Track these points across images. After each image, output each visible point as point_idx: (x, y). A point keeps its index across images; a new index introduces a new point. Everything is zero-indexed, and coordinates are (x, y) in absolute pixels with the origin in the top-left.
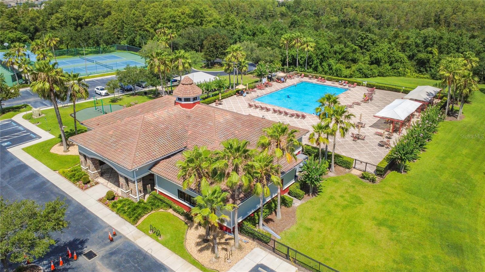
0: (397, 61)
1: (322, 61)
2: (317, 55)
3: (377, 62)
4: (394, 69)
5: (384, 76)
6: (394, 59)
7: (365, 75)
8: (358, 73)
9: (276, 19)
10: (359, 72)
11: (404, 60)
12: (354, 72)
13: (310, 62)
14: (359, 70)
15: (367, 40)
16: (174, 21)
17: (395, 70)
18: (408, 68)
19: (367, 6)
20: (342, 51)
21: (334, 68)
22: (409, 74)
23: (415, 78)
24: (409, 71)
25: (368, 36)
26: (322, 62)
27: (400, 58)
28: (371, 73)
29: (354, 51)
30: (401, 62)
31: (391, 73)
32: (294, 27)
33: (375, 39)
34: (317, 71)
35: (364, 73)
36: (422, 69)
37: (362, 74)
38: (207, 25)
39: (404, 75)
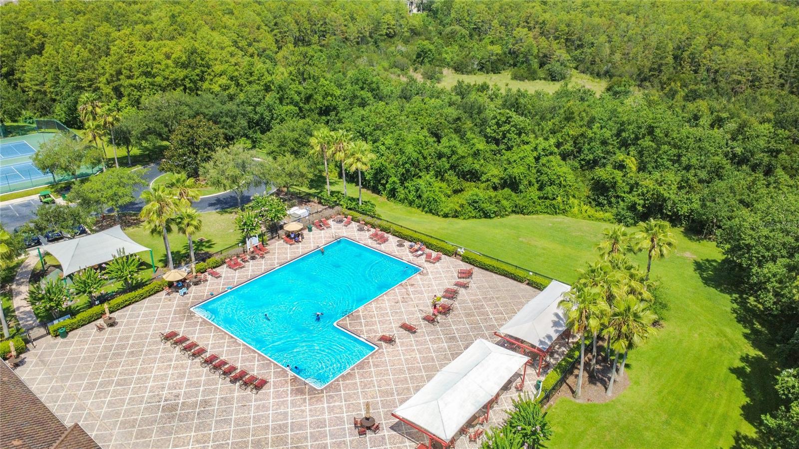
0: (552, 183)
1: (404, 179)
2: (397, 165)
3: (512, 184)
4: (546, 198)
5: (524, 214)
6: (546, 179)
7: (484, 212)
8: (470, 209)
9: (394, 43)
10: (473, 206)
11: (565, 180)
12: (462, 206)
13: (383, 178)
14: (473, 203)
15: (507, 127)
16: (147, 74)
17: (548, 202)
18: (574, 196)
20: (454, 153)
21: (425, 196)
22: (575, 210)
23: (584, 218)
24: (576, 202)
25: (511, 117)
26: (406, 180)
27: (559, 177)
28: (496, 209)
29: (476, 154)
30: (560, 184)
31: (538, 208)
33: (522, 125)
34: (394, 196)
35: (482, 209)
36: (602, 199)
37: (479, 211)
38: (214, 80)
39: (564, 212)
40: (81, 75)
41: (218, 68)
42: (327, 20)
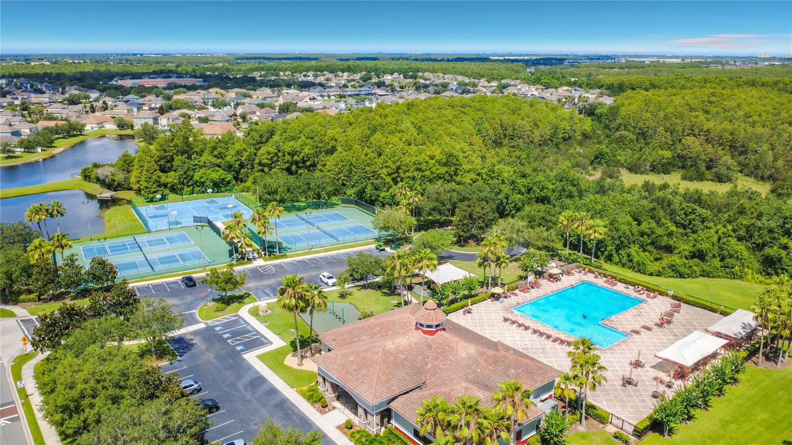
0: (731, 256)
1: (618, 248)
2: (613, 238)
3: (700, 255)
4: (727, 267)
5: (709, 277)
6: (727, 253)
7: (680, 273)
8: (669, 271)
9: (572, 146)
10: (672, 269)
11: (741, 255)
12: (663, 268)
13: (603, 247)
14: (672, 267)
15: (693, 216)
16: (419, 170)
17: (728, 270)
18: (748, 267)
19: (725, 130)
20: (653, 233)
21: (635, 260)
22: (750, 277)
23: (756, 283)
24: (750, 271)
25: (696, 210)
26: (620, 249)
27: (737, 252)
28: (689, 272)
29: (670, 234)
30: (737, 257)
31: (721, 274)
32: (599, 163)
33: (705, 216)
34: (610, 260)
35: (678, 271)
36: (770, 270)
37: (676, 273)
38: (464, 175)
39: (741, 278)
40: (368, 169)
41: (467, 167)
42: (516, 127)
